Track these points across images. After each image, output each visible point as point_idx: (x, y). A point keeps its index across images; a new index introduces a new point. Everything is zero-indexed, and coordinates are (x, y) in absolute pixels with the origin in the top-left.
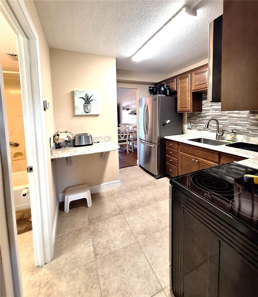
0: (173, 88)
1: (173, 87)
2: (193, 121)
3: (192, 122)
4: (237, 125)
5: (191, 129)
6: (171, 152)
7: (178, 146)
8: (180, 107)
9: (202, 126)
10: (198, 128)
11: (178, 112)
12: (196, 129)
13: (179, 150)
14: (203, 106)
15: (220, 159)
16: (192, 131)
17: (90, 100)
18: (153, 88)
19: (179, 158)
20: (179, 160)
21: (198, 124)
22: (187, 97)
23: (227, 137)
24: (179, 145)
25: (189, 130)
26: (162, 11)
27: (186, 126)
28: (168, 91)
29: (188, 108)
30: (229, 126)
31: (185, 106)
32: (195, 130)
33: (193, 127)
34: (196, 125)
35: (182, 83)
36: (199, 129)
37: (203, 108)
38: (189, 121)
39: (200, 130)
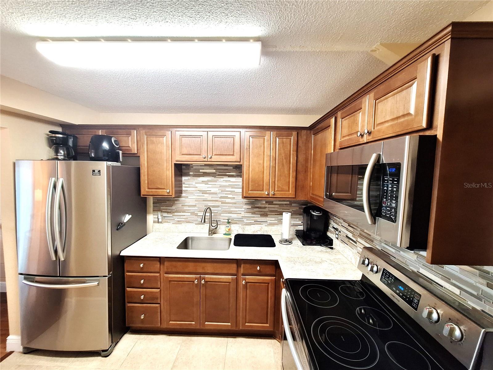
0: (129, 147)
1: (130, 146)
2: (167, 209)
3: (163, 211)
4: (231, 212)
5: (161, 222)
6: (142, 281)
7: (159, 265)
8: (148, 186)
9: (182, 216)
10: (175, 220)
11: (142, 196)
12: (172, 222)
13: (162, 272)
14: (183, 185)
15: (238, 269)
16: (165, 225)
18: (65, 136)
19: (162, 288)
20: (162, 292)
21: (176, 214)
23: (220, 229)
25: (157, 225)
27: (151, 218)
28: (121, 152)
29: (168, 191)
30: (222, 215)
32: (169, 223)
33: (166, 218)
34: (172, 216)
35: (153, 143)
36: (178, 221)
37: (184, 189)
38: (157, 209)
39: (179, 222)
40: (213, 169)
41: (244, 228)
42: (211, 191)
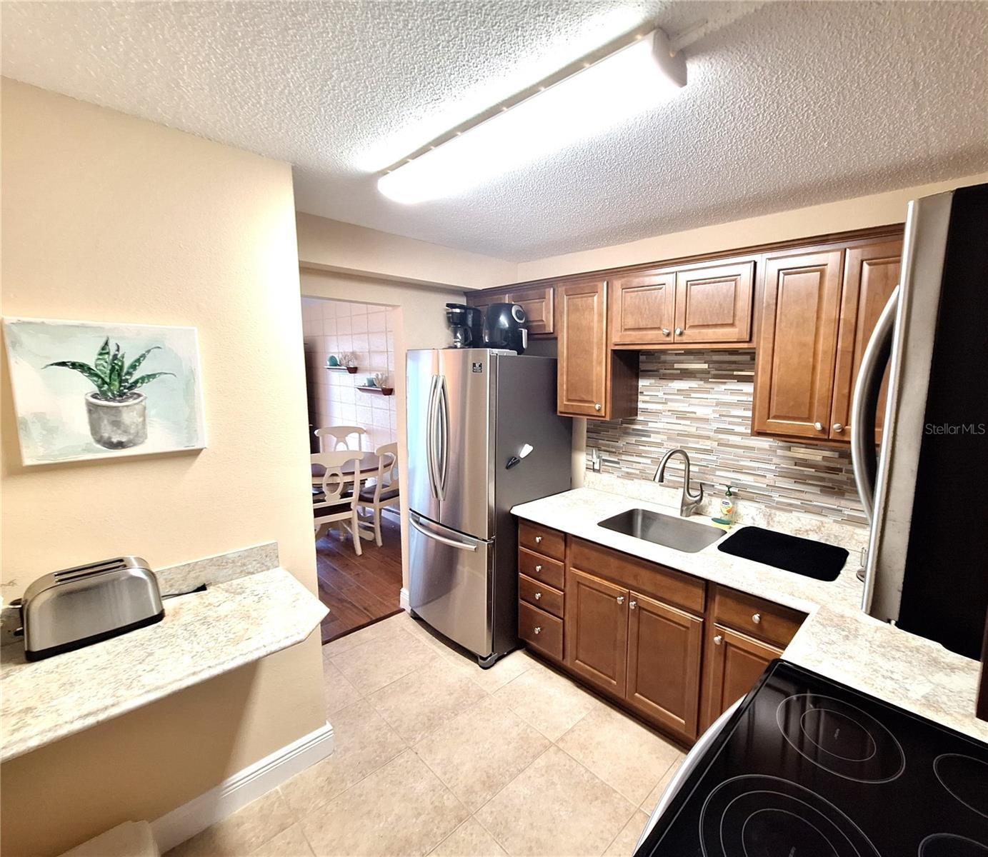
0: (542, 321)
1: (544, 319)
2: (608, 446)
3: (603, 448)
4: (739, 470)
5: (598, 471)
6: (538, 568)
7: (563, 547)
8: (567, 396)
9: (634, 464)
10: (623, 469)
11: (559, 414)
12: (616, 474)
13: (567, 561)
14: (640, 398)
15: (709, 604)
16: (604, 477)
17: (137, 375)
18: (463, 311)
19: (567, 589)
20: (568, 597)
21: (624, 457)
22: (594, 363)
23: (710, 507)
24: (568, 544)
25: (591, 474)
26: (549, 13)
27: (582, 460)
28: (524, 332)
29: (597, 407)
30: (718, 473)
31: (586, 398)
32: (611, 475)
33: (606, 464)
34: (616, 460)
35: (577, 310)
36: (628, 473)
37: (640, 405)
38: (593, 444)
39: (629, 476)
40: (703, 361)
41: (770, 515)
42: (695, 413)
